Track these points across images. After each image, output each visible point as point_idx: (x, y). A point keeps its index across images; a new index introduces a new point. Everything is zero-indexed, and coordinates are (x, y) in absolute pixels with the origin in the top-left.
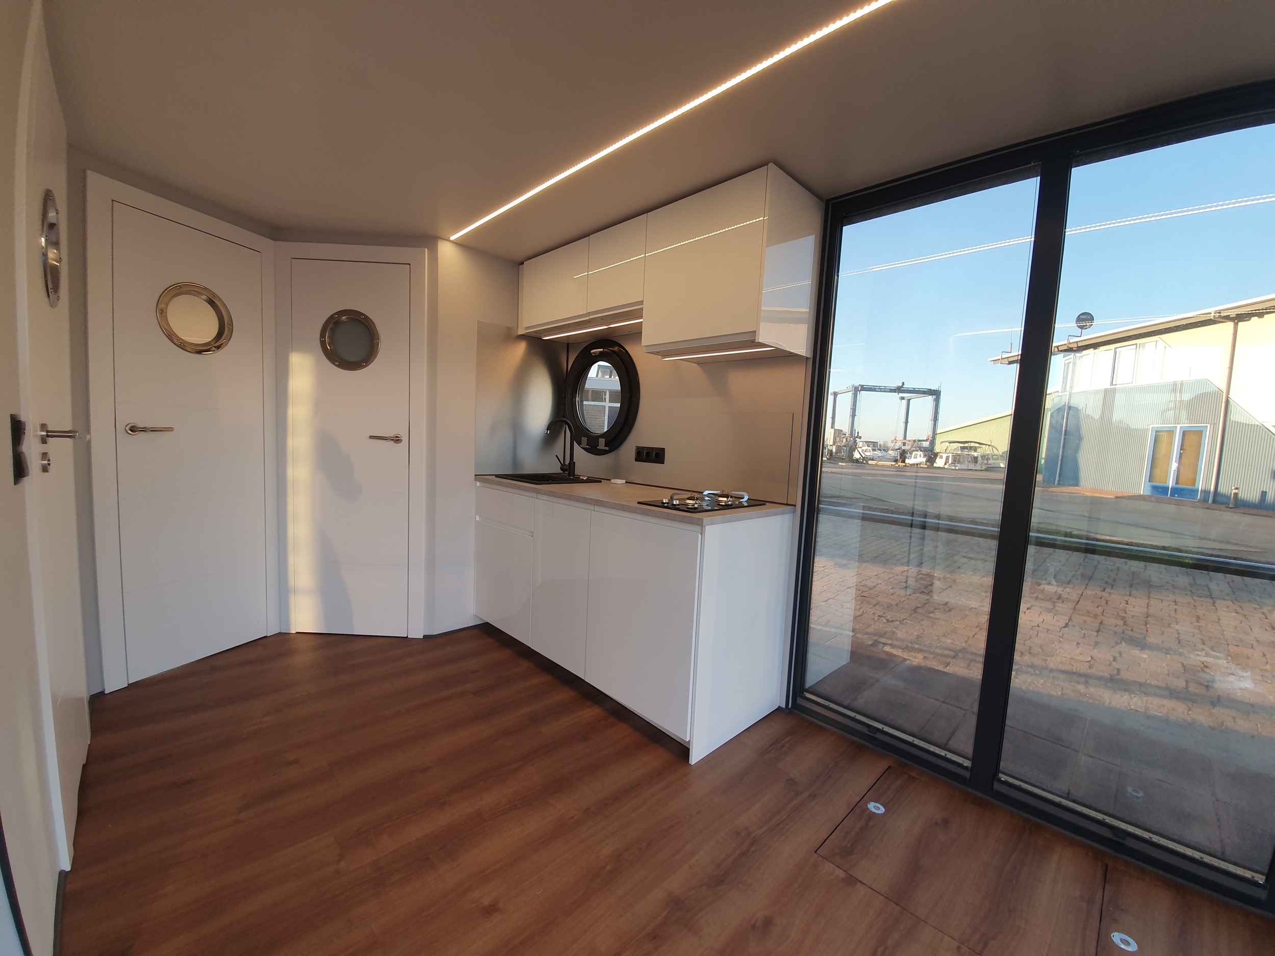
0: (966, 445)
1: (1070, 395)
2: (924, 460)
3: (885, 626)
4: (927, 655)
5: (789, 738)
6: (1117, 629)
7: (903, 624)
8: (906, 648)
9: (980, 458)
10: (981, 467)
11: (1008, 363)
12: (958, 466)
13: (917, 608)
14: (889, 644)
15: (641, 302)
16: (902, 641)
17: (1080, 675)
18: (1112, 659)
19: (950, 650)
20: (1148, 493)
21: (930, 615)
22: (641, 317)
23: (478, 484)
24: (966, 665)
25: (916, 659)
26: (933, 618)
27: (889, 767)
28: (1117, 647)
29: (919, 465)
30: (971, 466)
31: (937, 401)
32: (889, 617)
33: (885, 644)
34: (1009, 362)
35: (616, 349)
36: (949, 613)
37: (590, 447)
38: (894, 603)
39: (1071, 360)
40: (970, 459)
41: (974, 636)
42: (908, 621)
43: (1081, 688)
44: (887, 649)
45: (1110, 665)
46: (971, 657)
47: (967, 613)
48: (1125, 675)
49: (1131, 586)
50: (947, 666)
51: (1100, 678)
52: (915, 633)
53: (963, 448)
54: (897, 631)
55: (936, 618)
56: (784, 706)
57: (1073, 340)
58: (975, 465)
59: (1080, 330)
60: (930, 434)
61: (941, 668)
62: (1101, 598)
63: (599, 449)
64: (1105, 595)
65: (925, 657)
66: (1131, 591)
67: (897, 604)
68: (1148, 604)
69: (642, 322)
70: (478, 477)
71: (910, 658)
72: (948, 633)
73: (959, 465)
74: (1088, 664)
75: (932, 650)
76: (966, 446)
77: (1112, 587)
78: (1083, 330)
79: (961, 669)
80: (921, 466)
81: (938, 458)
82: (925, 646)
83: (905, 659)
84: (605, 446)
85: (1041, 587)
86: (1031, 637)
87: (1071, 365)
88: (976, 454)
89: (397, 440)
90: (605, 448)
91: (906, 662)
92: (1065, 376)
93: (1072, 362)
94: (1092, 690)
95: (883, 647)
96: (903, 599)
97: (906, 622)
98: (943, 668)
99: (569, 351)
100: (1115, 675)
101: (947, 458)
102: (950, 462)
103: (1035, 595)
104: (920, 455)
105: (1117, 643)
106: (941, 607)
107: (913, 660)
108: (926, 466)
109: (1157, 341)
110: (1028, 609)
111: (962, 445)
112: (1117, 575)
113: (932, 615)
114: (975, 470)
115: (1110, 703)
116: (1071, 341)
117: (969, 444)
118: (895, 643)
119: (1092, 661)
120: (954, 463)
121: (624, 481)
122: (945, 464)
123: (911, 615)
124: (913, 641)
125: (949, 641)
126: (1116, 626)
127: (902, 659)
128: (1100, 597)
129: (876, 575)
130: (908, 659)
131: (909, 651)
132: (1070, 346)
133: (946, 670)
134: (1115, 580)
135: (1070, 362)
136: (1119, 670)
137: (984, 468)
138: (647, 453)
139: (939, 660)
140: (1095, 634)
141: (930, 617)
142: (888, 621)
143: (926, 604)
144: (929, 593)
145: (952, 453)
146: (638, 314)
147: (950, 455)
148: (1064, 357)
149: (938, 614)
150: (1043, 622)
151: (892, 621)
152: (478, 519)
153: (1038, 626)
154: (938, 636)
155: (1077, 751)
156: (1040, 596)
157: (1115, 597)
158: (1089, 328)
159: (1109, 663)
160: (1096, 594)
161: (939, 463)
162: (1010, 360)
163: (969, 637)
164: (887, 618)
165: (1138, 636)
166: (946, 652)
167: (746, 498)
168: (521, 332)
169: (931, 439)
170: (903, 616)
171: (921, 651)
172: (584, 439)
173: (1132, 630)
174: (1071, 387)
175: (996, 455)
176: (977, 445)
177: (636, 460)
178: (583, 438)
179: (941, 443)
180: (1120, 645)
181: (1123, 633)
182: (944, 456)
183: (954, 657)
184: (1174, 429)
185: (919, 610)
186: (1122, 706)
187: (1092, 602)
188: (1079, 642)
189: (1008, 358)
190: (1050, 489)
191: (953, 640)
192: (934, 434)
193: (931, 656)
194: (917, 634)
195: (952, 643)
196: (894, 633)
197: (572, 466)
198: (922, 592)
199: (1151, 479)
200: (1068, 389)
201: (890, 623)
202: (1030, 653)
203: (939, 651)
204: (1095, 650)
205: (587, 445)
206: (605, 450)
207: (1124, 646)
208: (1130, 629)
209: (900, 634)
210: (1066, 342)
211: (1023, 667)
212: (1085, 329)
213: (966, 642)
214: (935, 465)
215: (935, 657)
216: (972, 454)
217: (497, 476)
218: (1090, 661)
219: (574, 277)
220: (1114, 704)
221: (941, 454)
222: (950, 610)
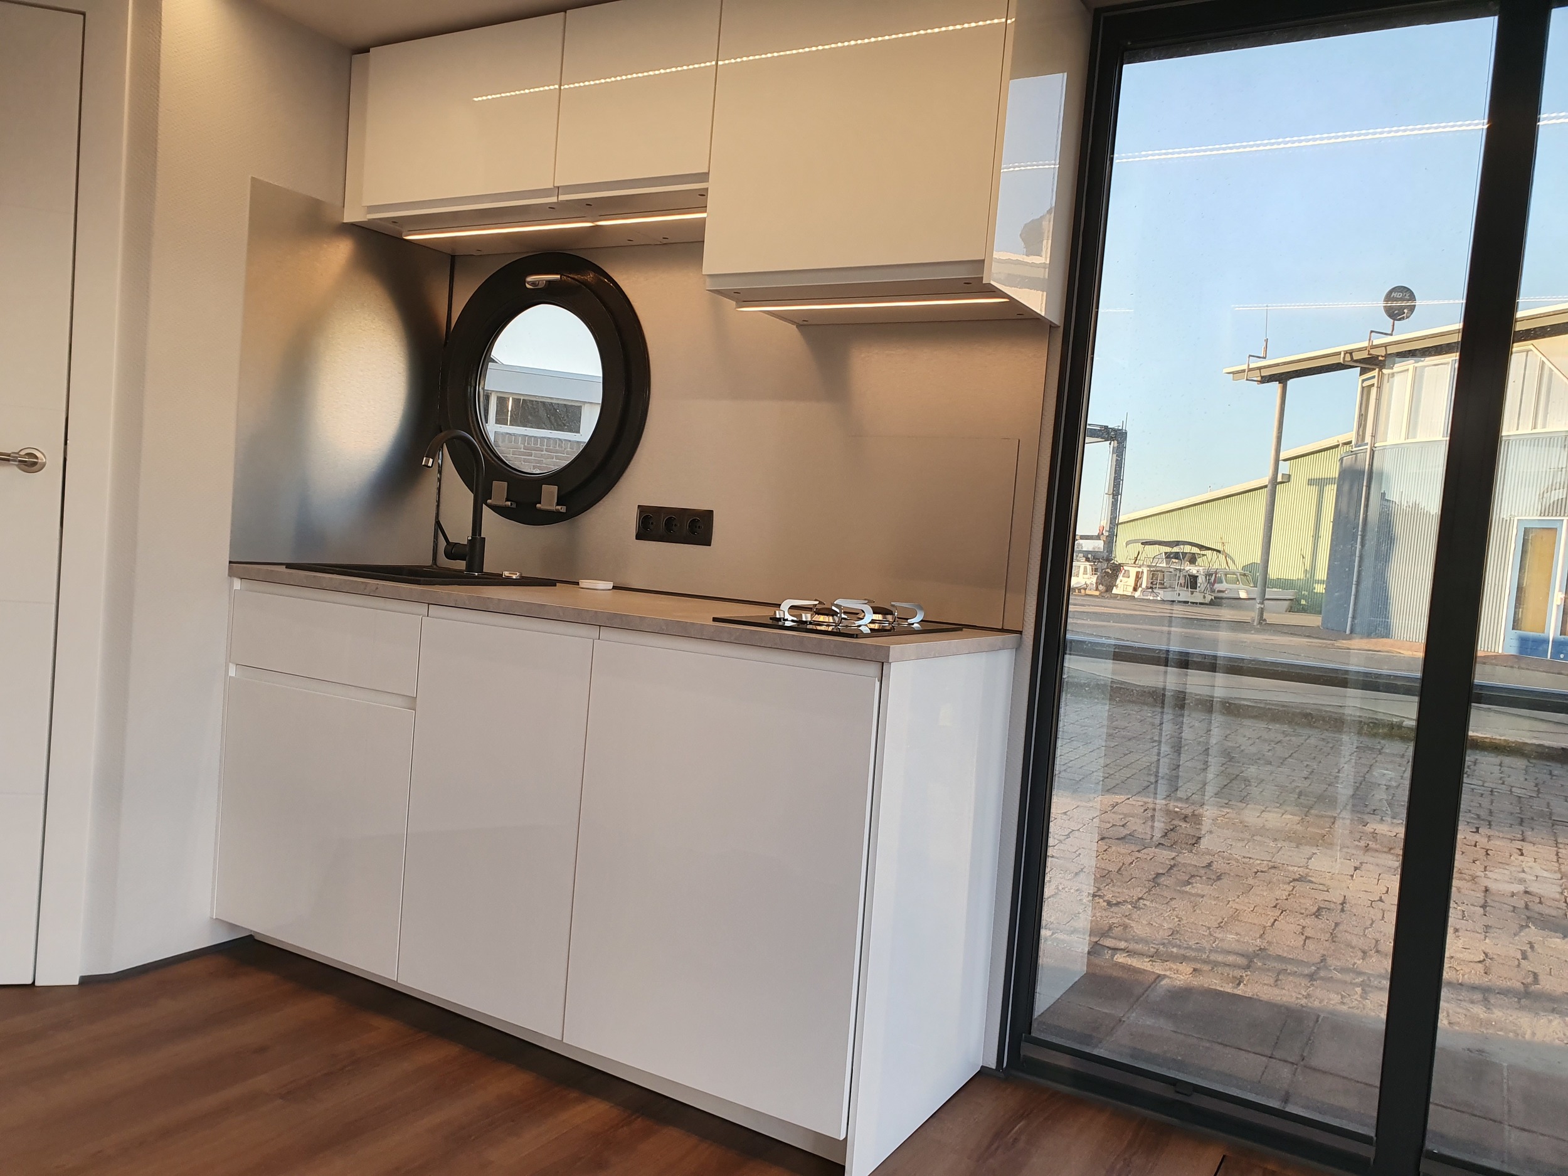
0: (1176, 549)
1: (1373, 452)
2: (1094, 579)
3: (1105, 914)
4: (1198, 966)
5: (1021, 1124)
6: (1514, 901)
7: (1139, 909)
8: (1154, 956)
9: (1201, 580)
10: (1204, 597)
11: (1259, 379)
12: (1161, 595)
13: (1158, 875)
14: (1122, 949)
15: (704, 177)
16: (1145, 941)
17: (1474, 988)
18: (1519, 956)
19: (1237, 954)
20: (1513, 651)
21: (1184, 888)
22: (703, 208)
23: (237, 584)
24: (1272, 981)
25: (1179, 975)
26: (1191, 894)
27: (1224, 1156)
28: (1522, 934)
29: (1083, 591)
30: (1185, 595)
31: (1120, 452)
32: (1109, 896)
33: (1115, 950)
34: (1262, 377)
35: (590, 277)
36: (1218, 883)
37: (514, 506)
38: (1114, 868)
39: (1375, 381)
40: (1182, 581)
41: (1273, 924)
42: (1148, 903)
43: (1479, 1010)
44: (1120, 958)
45: (1519, 966)
46: (1279, 966)
47: (1251, 881)
48: (1547, 984)
49: (1521, 822)
50: (1239, 984)
51: (1505, 992)
52: (1166, 925)
53: (1168, 556)
54: (1133, 924)
55: (1198, 895)
56: (993, 1065)
57: (1379, 340)
58: (1192, 593)
59: (1392, 321)
60: (1105, 523)
61: (1228, 988)
62: (1475, 846)
63: (540, 510)
64: (1482, 840)
65: (1195, 970)
66: (1523, 832)
67: (1120, 869)
68: (1557, 855)
69: (705, 218)
70: (239, 566)
71: (1168, 973)
72: (1226, 922)
73: (1161, 592)
74: (1480, 966)
75: (1204, 956)
76: (1177, 552)
77: (1490, 825)
78: (1395, 322)
79: (1265, 987)
80: (1088, 592)
81: (1120, 577)
82: (1189, 948)
83: (1159, 976)
84: (558, 504)
85: (1369, 828)
86: (1373, 922)
87: (1374, 391)
88: (1193, 570)
89: (30, 464)
90: (559, 507)
91: (1163, 982)
92: (1363, 412)
93: (1376, 385)
94: (1497, 1014)
95: (1112, 956)
96: (1129, 859)
97: (1145, 905)
98: (1234, 988)
99: (455, 276)
100: (1531, 984)
101: (1138, 577)
102: (1144, 585)
103: (1362, 844)
104: (1085, 568)
105: (1522, 927)
106: (1202, 872)
107: (1175, 976)
108: (1097, 593)
109: (1528, 352)
110: (1356, 869)
111: (1168, 549)
112: (1492, 802)
113: (1188, 888)
114: (1193, 603)
115: (1534, 1034)
116: (1376, 342)
117: (1182, 546)
118: (1132, 946)
119: (1488, 961)
120: (1151, 588)
121: (610, 585)
122: (1135, 589)
123: (1150, 891)
124: (1166, 941)
125: (1230, 937)
126: (1513, 896)
127: (1154, 977)
128: (1473, 843)
129: (1065, 813)
130: (1165, 976)
131: (1164, 961)
132: (1374, 352)
133: (1238, 992)
134: (1491, 813)
135: (1373, 385)
136: (1535, 975)
137: (1209, 598)
138: (669, 522)
139: (1222, 974)
140: (1481, 911)
141: (1186, 892)
142: (1109, 903)
143: (1172, 867)
144: (1172, 846)
145: (1148, 566)
146: (699, 200)
147: (1145, 570)
148: (1361, 375)
149: (1198, 887)
150: (1387, 892)
151: (1118, 904)
152: (232, 672)
153: (1381, 900)
154: (1209, 928)
155: (1501, 1123)
156: (1372, 845)
157: (1498, 843)
158: (1407, 317)
159: (1516, 963)
160: (1465, 838)
161: (1124, 585)
162: (1265, 373)
163: (1265, 927)
164: (1106, 898)
165: (1554, 913)
166: (1231, 959)
167: (919, 617)
168: (352, 215)
169: (1107, 534)
170: (1138, 892)
171: (1184, 959)
172: (500, 488)
173: (1540, 903)
174: (1373, 436)
175: (1234, 573)
176: (1195, 550)
177: (639, 537)
178: (495, 483)
179: (1127, 544)
180: (1527, 930)
181: (1527, 907)
182: (1133, 571)
183: (1247, 967)
184: (1557, 525)
185: (1162, 880)
186: (1554, 1039)
187: (1463, 853)
188: (1458, 927)
189: (1260, 368)
190: (1337, 644)
191: (1237, 934)
192: (1114, 522)
193: (1206, 968)
194: (1170, 926)
195: (1238, 941)
196: (1125, 927)
197: (478, 546)
198: (1160, 844)
199: (1516, 624)
200: (1368, 439)
201: (1114, 909)
202: (1378, 951)
203: (1220, 958)
204: (1487, 941)
205: (507, 500)
206: (558, 512)
207: (1533, 933)
208: (1538, 900)
209: (1140, 928)
210: (1365, 344)
211: (1372, 979)
212: (1400, 320)
213: (1261, 936)
214: (1115, 591)
215: (1213, 968)
216: (1187, 568)
217: (289, 566)
218: (1484, 960)
219: (476, 99)
220: (1539, 1037)
221: (1125, 568)
222: (1219, 878)
